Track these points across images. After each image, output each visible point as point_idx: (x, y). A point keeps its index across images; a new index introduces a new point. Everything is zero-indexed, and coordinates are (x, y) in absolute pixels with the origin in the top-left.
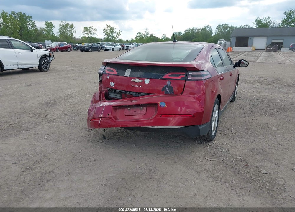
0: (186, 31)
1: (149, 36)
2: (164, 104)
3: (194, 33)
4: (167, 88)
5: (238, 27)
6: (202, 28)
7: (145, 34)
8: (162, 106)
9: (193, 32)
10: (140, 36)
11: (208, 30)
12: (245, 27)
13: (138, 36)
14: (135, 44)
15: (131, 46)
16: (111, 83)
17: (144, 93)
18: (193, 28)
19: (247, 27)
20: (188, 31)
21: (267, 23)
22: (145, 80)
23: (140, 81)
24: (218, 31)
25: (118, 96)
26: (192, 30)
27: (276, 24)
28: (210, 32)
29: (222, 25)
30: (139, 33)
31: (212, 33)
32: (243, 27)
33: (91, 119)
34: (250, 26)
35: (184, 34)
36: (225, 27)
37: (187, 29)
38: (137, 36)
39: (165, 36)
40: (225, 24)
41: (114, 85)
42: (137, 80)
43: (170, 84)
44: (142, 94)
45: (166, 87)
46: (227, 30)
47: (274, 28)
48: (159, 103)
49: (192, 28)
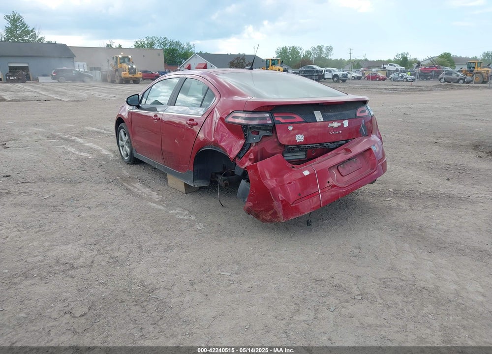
2: (375, 148)
4: (363, 128)
16: (296, 136)
22: (343, 122)
23: (339, 124)
25: (302, 155)
33: (295, 201)
42: (336, 125)
43: (364, 123)
44: (341, 142)
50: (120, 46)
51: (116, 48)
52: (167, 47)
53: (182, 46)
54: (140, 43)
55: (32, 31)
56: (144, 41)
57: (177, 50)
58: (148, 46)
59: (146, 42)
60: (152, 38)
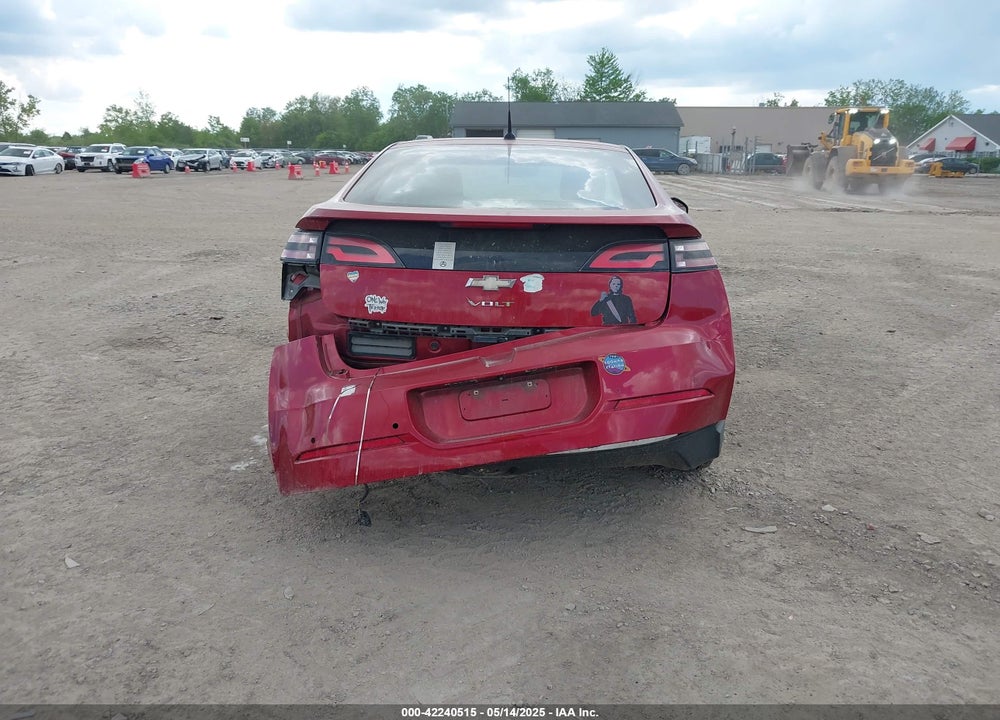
0: (290, 105)
1: (156, 119)
2: (621, 363)
3: (319, 112)
4: (610, 304)
5: (459, 97)
6: (347, 98)
7: (140, 114)
8: (615, 370)
9: (316, 111)
10: (120, 121)
11: (364, 103)
12: (479, 97)
13: (110, 121)
14: (117, 148)
15: (101, 157)
16: (368, 298)
17: (523, 328)
18: (316, 97)
19: (486, 98)
20: (299, 106)
21: (544, 86)
22: (522, 279)
23: (505, 283)
24: (400, 109)
25: (402, 348)
26: (313, 103)
27: (569, 90)
28: (374, 111)
29: (410, 90)
30: (114, 108)
31: (380, 115)
32: (474, 98)
33: (303, 453)
34: (494, 95)
35: (284, 118)
36: (420, 94)
37: (293, 100)
38: (106, 121)
39: (218, 123)
40: (420, 86)
41: (385, 306)
42: (491, 283)
43: (621, 287)
44: (513, 332)
45: (606, 300)
46: (427, 106)
47: (565, 102)
48: (600, 359)
49: (309, 97)
50: (794, 104)
51: (786, 108)
52: (902, 101)
53: (938, 98)
54: (838, 96)
55: (626, 81)
56: (849, 90)
57: (923, 109)
58: (856, 101)
59: (853, 93)
60: (867, 84)
